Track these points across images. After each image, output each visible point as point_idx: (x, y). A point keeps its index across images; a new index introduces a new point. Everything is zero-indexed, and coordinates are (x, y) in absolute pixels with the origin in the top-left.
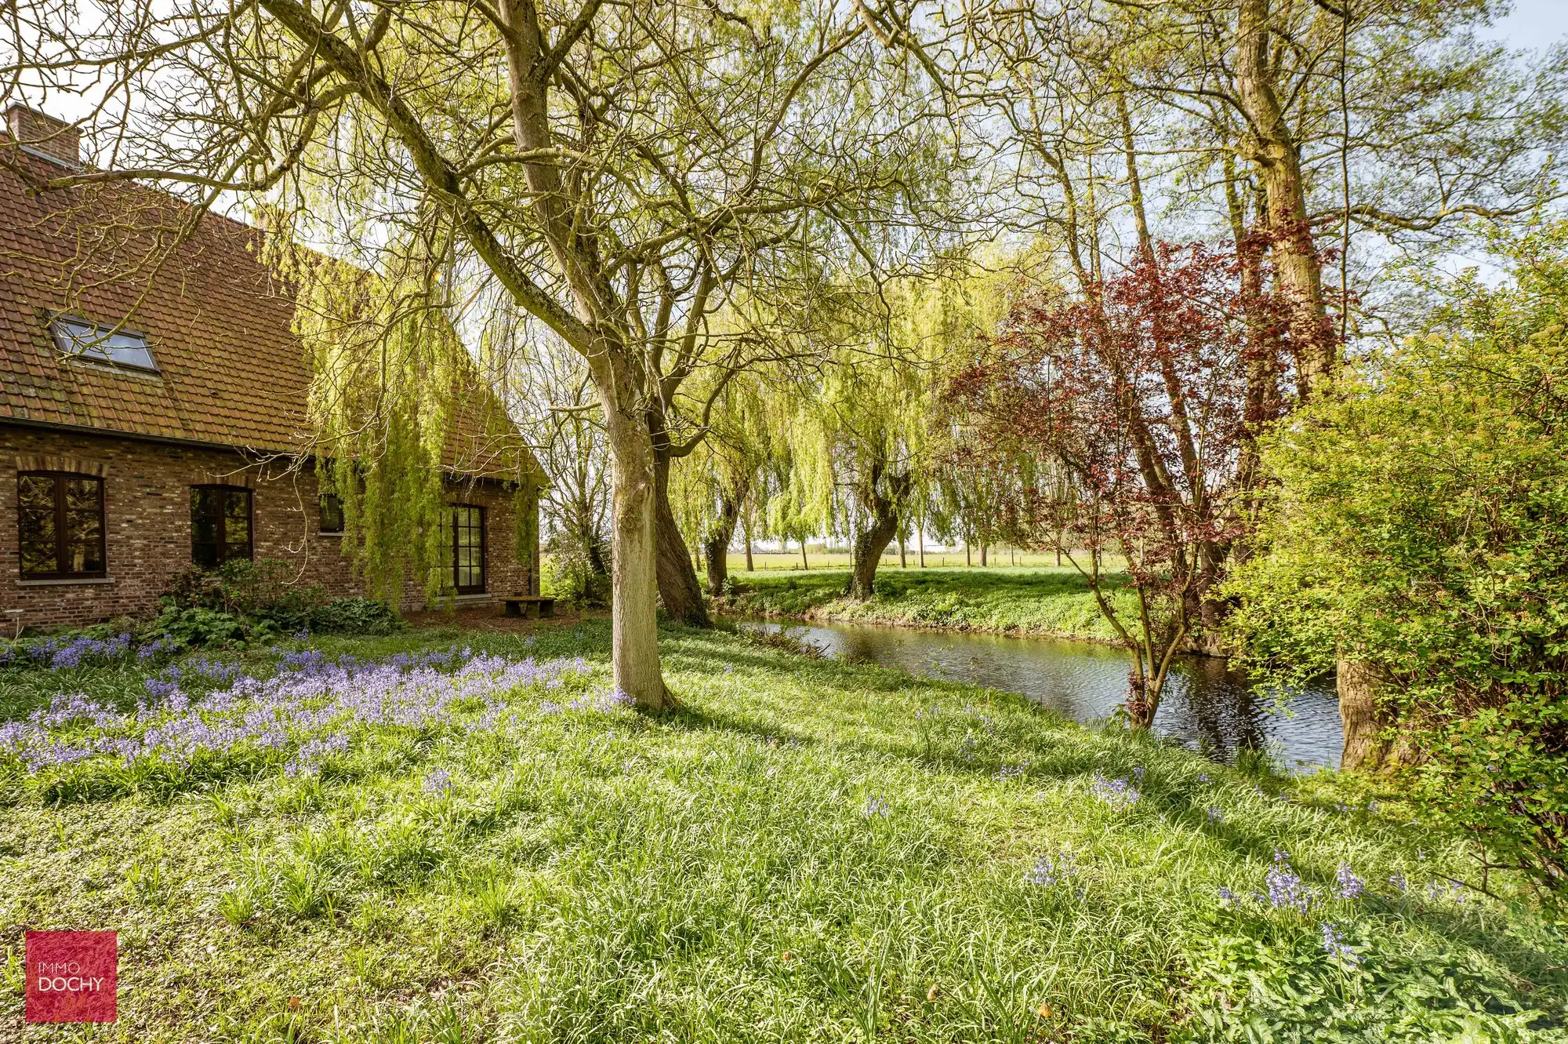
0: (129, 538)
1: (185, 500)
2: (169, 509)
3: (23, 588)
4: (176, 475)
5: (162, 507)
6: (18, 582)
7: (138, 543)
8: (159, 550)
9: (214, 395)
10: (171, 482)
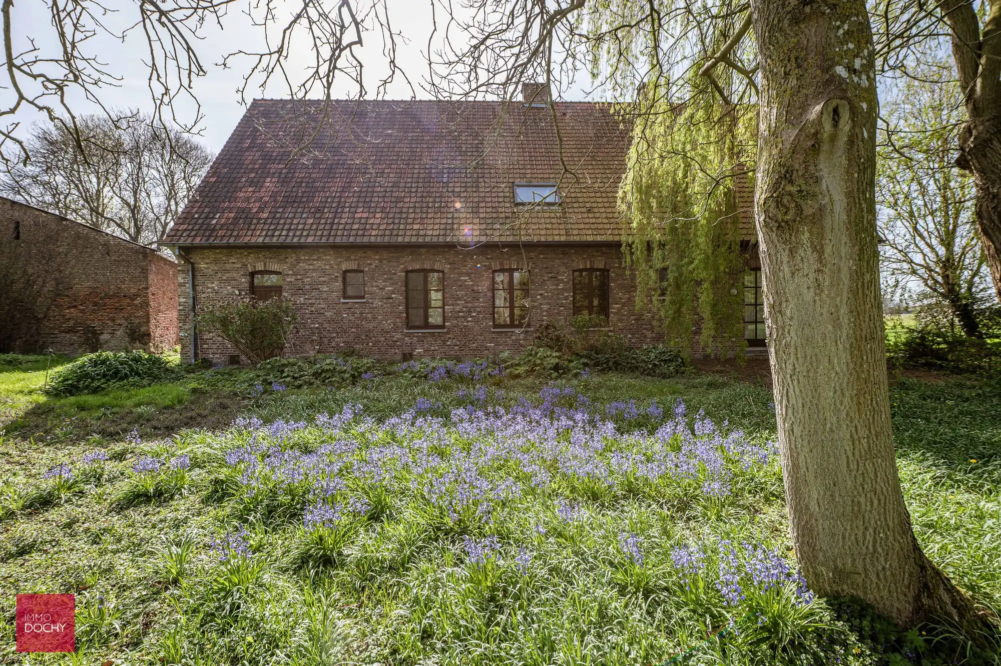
0: (541, 304)
1: (569, 280)
2: (561, 286)
3: (494, 332)
4: (565, 265)
5: (558, 285)
6: (492, 330)
7: (545, 307)
8: (555, 311)
9: (589, 211)
10: (562, 269)
